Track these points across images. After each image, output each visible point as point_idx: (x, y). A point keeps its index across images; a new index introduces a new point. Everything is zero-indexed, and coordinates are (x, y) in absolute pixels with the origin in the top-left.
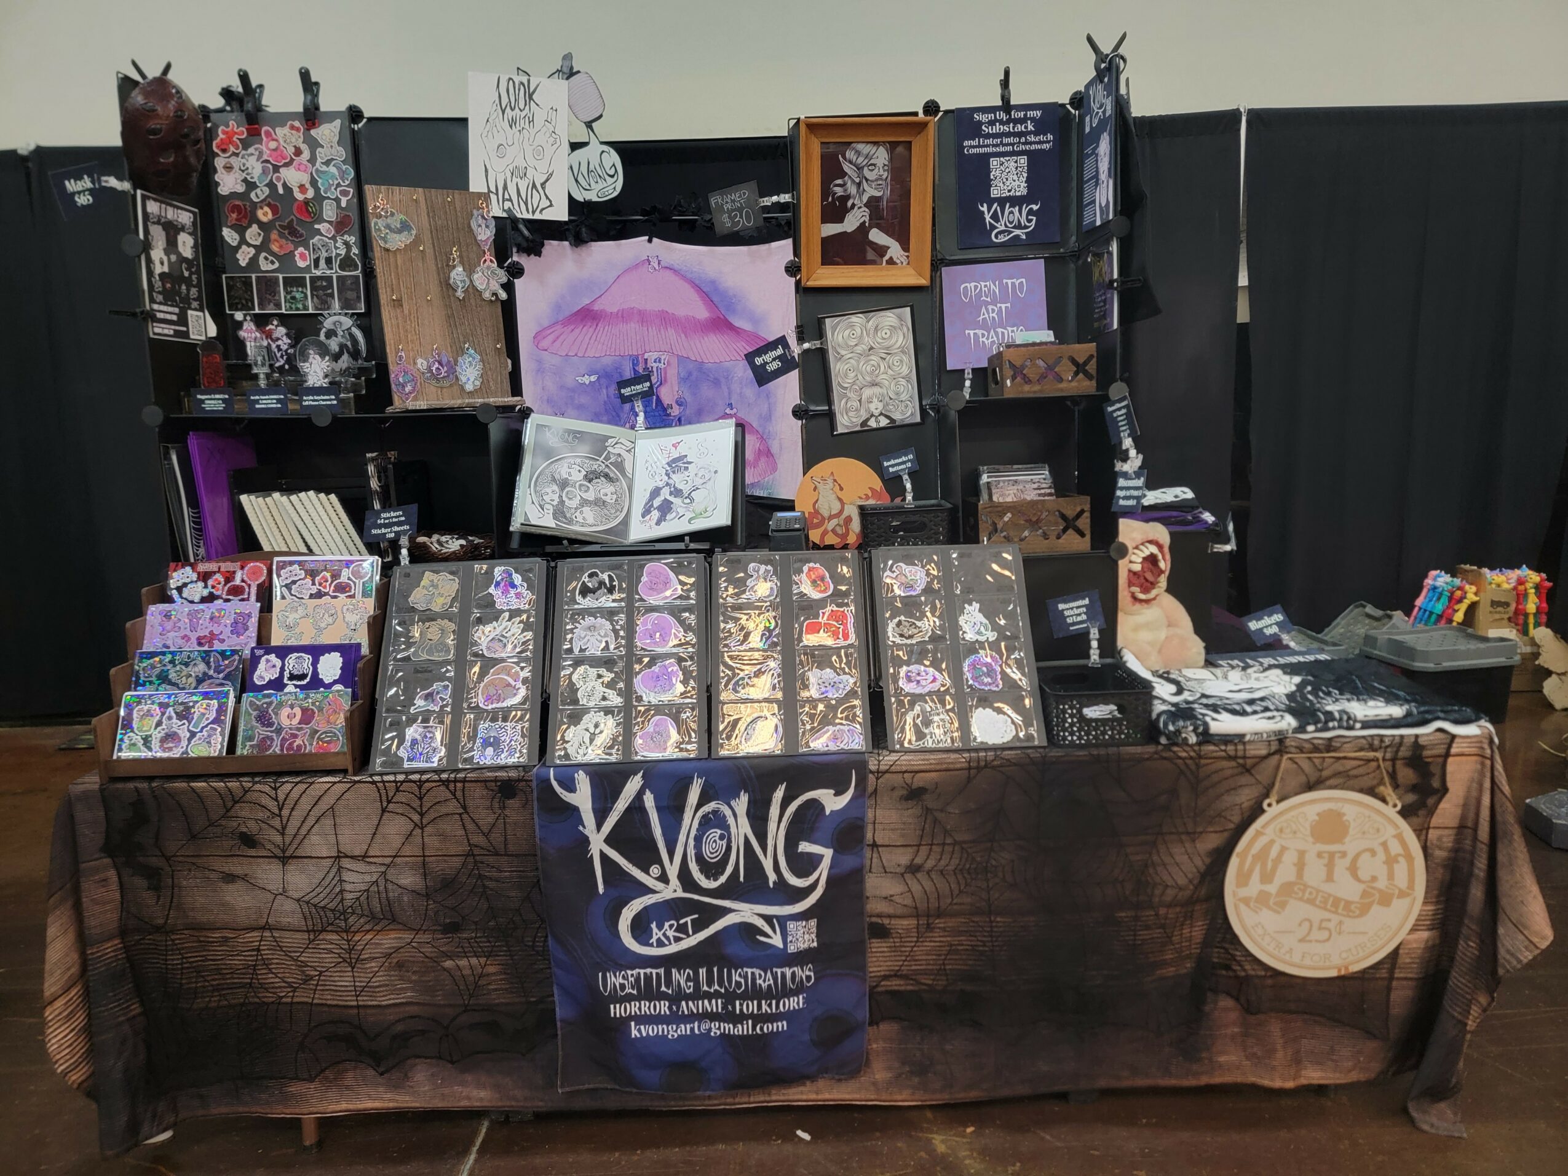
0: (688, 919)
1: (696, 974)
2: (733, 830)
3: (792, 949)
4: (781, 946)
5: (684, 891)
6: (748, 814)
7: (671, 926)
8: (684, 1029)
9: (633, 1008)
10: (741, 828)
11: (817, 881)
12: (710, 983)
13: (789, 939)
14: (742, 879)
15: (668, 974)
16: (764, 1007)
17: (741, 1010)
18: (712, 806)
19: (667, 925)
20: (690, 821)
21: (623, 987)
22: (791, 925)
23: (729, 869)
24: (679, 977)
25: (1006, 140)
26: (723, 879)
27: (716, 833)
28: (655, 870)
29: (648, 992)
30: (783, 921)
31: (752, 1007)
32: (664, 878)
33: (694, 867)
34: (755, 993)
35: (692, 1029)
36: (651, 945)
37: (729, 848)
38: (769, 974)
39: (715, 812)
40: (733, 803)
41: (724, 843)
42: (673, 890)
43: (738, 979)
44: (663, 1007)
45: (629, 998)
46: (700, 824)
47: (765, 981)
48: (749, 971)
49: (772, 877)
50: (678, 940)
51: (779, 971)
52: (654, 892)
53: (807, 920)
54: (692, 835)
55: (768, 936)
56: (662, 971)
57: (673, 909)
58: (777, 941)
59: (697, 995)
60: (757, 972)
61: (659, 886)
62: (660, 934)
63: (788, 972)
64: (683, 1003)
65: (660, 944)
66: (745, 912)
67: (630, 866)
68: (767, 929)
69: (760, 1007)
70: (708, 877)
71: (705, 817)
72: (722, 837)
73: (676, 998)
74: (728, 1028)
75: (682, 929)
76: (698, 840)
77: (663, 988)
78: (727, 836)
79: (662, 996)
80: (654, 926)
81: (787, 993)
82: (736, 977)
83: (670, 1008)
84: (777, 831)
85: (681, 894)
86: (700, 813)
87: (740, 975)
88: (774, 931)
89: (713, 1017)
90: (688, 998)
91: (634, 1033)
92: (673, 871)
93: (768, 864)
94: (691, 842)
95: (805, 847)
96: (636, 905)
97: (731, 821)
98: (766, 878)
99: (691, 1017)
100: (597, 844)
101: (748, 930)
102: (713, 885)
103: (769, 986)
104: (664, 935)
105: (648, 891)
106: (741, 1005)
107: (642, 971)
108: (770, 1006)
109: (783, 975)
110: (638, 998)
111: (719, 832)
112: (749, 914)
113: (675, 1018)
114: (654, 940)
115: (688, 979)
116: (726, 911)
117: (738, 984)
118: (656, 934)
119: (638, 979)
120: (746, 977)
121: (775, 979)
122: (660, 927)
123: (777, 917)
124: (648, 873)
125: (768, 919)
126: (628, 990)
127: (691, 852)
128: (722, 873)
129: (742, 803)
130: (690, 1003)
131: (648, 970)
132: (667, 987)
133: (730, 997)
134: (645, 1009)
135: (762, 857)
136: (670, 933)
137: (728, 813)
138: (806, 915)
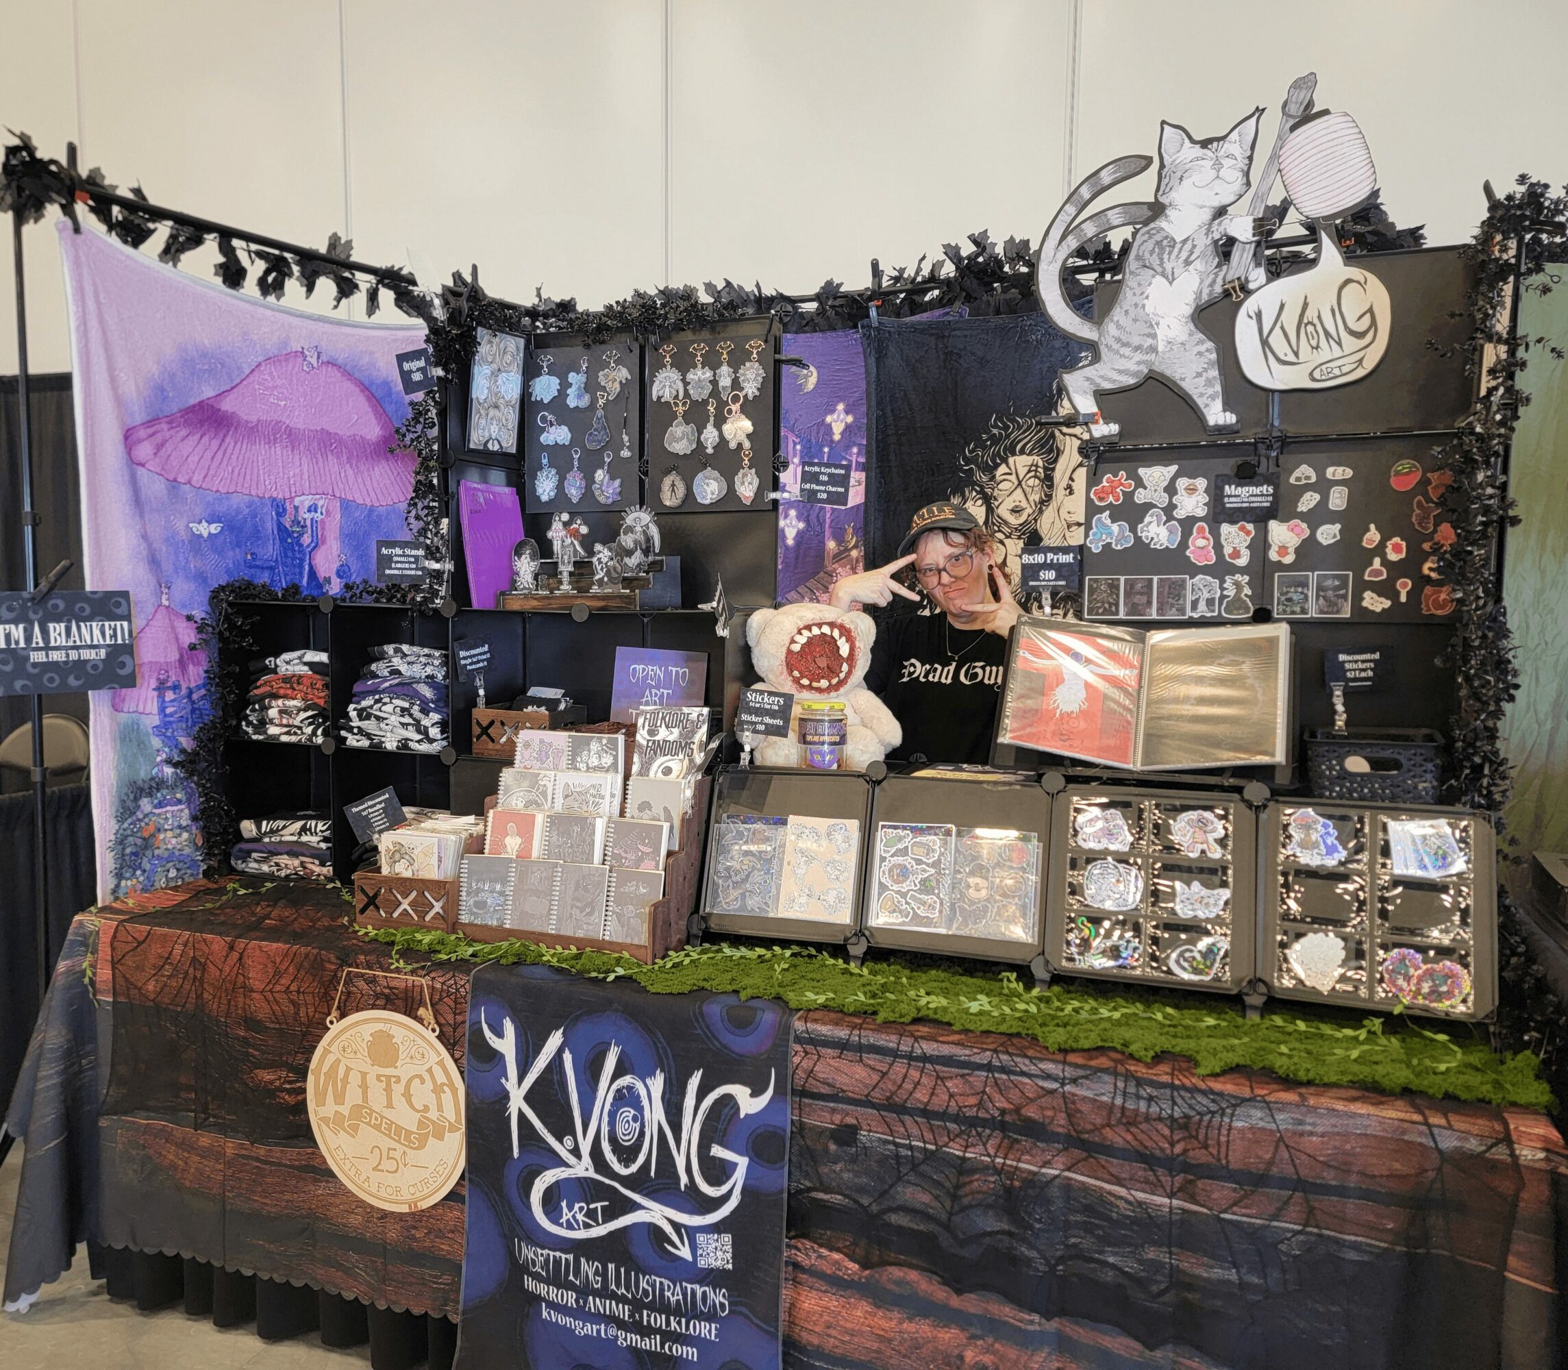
0: (599, 1205)
1: (605, 1268)
2: (647, 1114)
3: (702, 1263)
4: (690, 1258)
5: (597, 1171)
6: (663, 1098)
7: (581, 1209)
8: (590, 1329)
9: (543, 1290)
10: (656, 1114)
11: (730, 1192)
12: (618, 1285)
13: (699, 1252)
14: (652, 1174)
15: (577, 1263)
16: (673, 1324)
17: (649, 1321)
18: (626, 1080)
19: (577, 1206)
20: (605, 1092)
21: (534, 1264)
22: (701, 1238)
23: (641, 1159)
24: (588, 1269)
26: (634, 1168)
27: (628, 1113)
28: (568, 1141)
29: (556, 1278)
30: (692, 1232)
31: (659, 1321)
32: (576, 1152)
33: (606, 1147)
34: (663, 1307)
35: (599, 1331)
36: (561, 1225)
37: (642, 1134)
38: (678, 1287)
39: (630, 1088)
40: (648, 1081)
41: (638, 1125)
42: (583, 1168)
43: (646, 1286)
44: (570, 1298)
45: (539, 1278)
46: (615, 1098)
47: (673, 1296)
48: (658, 1280)
49: (684, 1180)
50: (587, 1226)
51: (689, 1286)
52: (567, 1165)
53: (719, 1233)
54: (607, 1107)
55: (676, 1245)
56: (570, 1257)
57: (585, 1190)
58: (685, 1253)
59: (604, 1293)
60: (666, 1282)
61: (571, 1159)
62: (570, 1215)
63: (699, 1290)
64: (591, 1298)
65: (570, 1226)
66: (655, 1213)
67: (545, 1131)
68: (675, 1238)
69: (668, 1323)
70: (620, 1162)
71: (619, 1091)
72: (635, 1119)
73: (584, 1291)
74: (634, 1339)
75: (591, 1214)
76: (612, 1116)
77: (571, 1278)
78: (639, 1118)
79: (570, 1286)
80: (564, 1204)
81: (698, 1316)
82: (643, 1284)
83: (577, 1301)
84: (692, 1128)
85: (591, 1174)
86: (615, 1086)
87: (648, 1282)
88: (682, 1241)
89: (621, 1324)
90: (595, 1294)
91: (545, 1317)
92: (585, 1147)
93: (680, 1162)
94: (606, 1118)
95: (717, 1151)
96: (550, 1177)
97: (645, 1103)
98: (678, 1179)
99: (598, 1318)
100: (517, 1102)
101: (654, 1231)
102: (624, 1172)
103: (678, 1301)
104: (574, 1217)
105: (562, 1163)
106: (649, 1316)
107: (552, 1253)
108: (679, 1323)
109: (693, 1292)
110: (547, 1281)
111: (633, 1112)
112: (658, 1215)
113: (580, 1313)
114: (563, 1220)
115: (596, 1273)
116: (636, 1207)
117: (646, 1292)
118: (566, 1215)
119: (547, 1260)
120: (654, 1287)
121: (685, 1294)
122: (570, 1208)
123: (685, 1227)
124: (561, 1142)
125: (677, 1226)
126: (539, 1270)
127: (605, 1130)
128: (634, 1162)
129: (657, 1084)
130: (598, 1300)
131: (558, 1254)
132: (575, 1276)
133: (637, 1305)
134: (553, 1293)
135: (674, 1152)
136: (580, 1217)
137: (643, 1092)
138: (716, 1228)
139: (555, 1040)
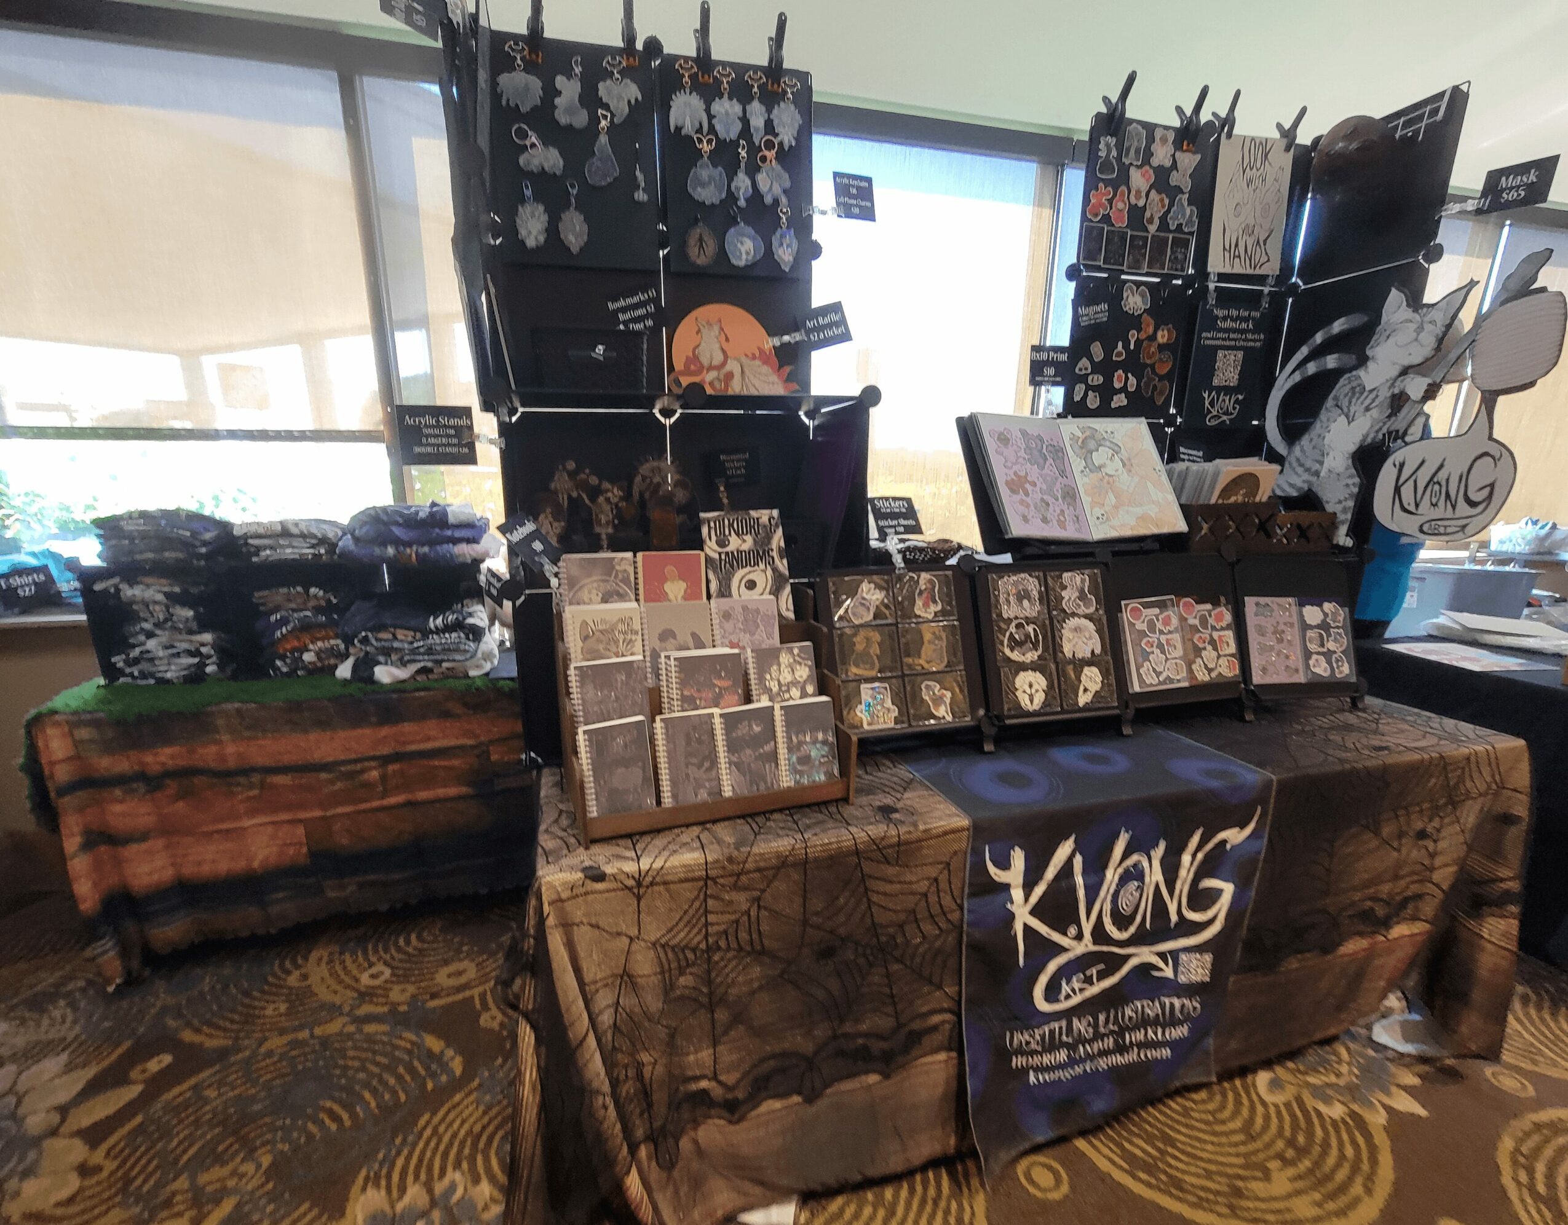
0: (1095, 970)
1: (1097, 1017)
2: (1147, 880)
3: (1183, 979)
4: (1172, 976)
5: (1097, 943)
6: (1161, 863)
7: (1079, 978)
8: (1076, 1070)
9: (1031, 1063)
10: (1155, 877)
11: (1218, 912)
12: (1106, 1026)
13: (1181, 969)
14: (1147, 926)
15: (1070, 1025)
16: (1151, 1035)
17: (1130, 1040)
18: (1133, 859)
19: (1075, 978)
21: (1025, 1046)
22: (1183, 957)
23: (1139, 918)
24: (1080, 1025)
25: (1232, 336)
26: (1132, 929)
27: (1131, 885)
28: (1072, 930)
29: (1048, 1045)
30: (1175, 954)
31: (1139, 1035)
32: (1078, 936)
33: (1107, 921)
34: (1144, 1022)
35: (1084, 1068)
36: (1059, 1001)
37: (1139, 901)
38: (1158, 1003)
39: (1135, 865)
41: (1137, 892)
42: (1087, 945)
43: (1131, 1015)
44: (1059, 1056)
45: (1029, 1055)
46: (1119, 879)
47: (1153, 1011)
48: (1141, 1003)
49: (1175, 918)
50: (1082, 990)
51: (1167, 1001)
52: (1069, 950)
54: (1111, 892)
55: (1160, 970)
56: (1065, 1022)
57: (1084, 962)
58: (1169, 973)
59: (1094, 1037)
60: (1147, 1002)
61: (1073, 943)
62: (1068, 988)
63: (1177, 1001)
64: (1081, 1047)
65: (1066, 998)
66: (1146, 954)
67: (1050, 931)
68: (1161, 964)
69: (1146, 1034)
70: (1118, 928)
71: (1126, 871)
72: (1136, 888)
73: (1075, 1044)
74: (1112, 1062)
75: (1088, 979)
76: (1115, 894)
77: (1064, 1038)
78: (1140, 884)
79: (1062, 1045)
80: (1064, 982)
81: (1173, 1021)
82: (1128, 1012)
83: (1068, 1054)
85: (1093, 948)
86: (1121, 869)
87: (1133, 1011)
88: (1167, 964)
89: (1104, 1053)
90: (1083, 1042)
91: (1032, 1080)
92: (1087, 928)
93: (1173, 908)
94: (1109, 897)
95: (1206, 883)
96: (1053, 965)
97: (1146, 872)
98: (1169, 919)
99: (1086, 1058)
100: (1022, 917)
101: (1145, 969)
102: (1124, 936)
103: (1157, 1015)
104: (1071, 987)
105: (1064, 950)
106: (1130, 1035)
107: (1047, 1027)
108: (1156, 1032)
109: (1172, 1004)
111: (1135, 884)
112: (1149, 954)
114: (1062, 995)
115: (1088, 1024)
116: (1131, 957)
117: (1130, 1019)
118: (1065, 990)
119: (1043, 1035)
120: (1138, 1013)
121: (1163, 1008)
122: (1069, 982)
123: (1170, 951)
124: (1065, 934)
125: (1162, 956)
126: (1030, 1048)
127: (1108, 907)
128: (1131, 925)
129: (1157, 853)
130: (1087, 1045)
131: (1054, 1025)
132: (1067, 1035)
133: (1122, 1032)
135: (1168, 900)
136: (1077, 985)
137: (1144, 864)
138: (1200, 948)
139: (1065, 850)
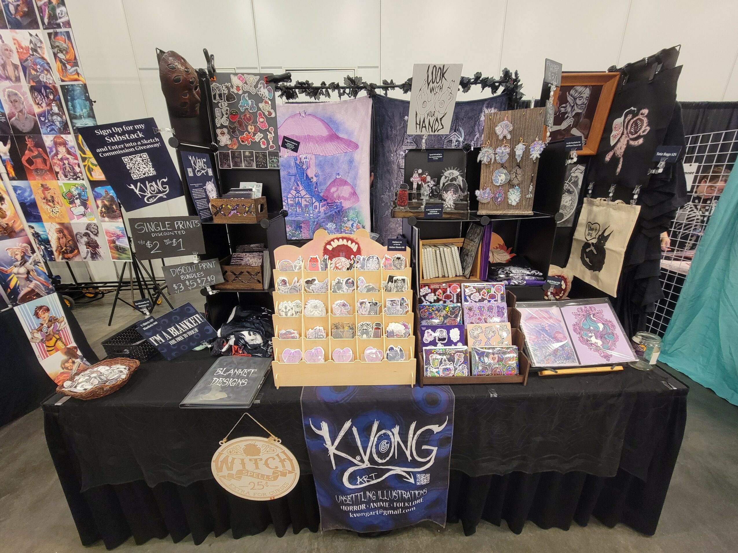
0: (373, 474)
1: (377, 493)
2: (392, 440)
3: (418, 484)
4: (414, 483)
5: (371, 465)
6: (399, 433)
7: (366, 477)
8: (372, 513)
9: (351, 508)
10: (396, 439)
11: (430, 460)
12: (383, 496)
13: (418, 480)
14: (396, 458)
15: (365, 494)
16: (406, 504)
17: (397, 506)
18: (383, 431)
19: (364, 476)
20: (373, 439)
21: (346, 501)
22: (418, 476)
23: (391, 455)
24: (370, 495)
26: (388, 459)
28: (358, 458)
29: (357, 502)
30: (414, 474)
31: (401, 504)
32: (362, 461)
33: (375, 456)
34: (403, 500)
35: (376, 513)
36: (358, 484)
37: (391, 446)
38: (408, 493)
39: (384, 434)
40: (393, 430)
41: (388, 445)
42: (367, 464)
44: (363, 507)
45: (349, 505)
46: (378, 439)
47: (407, 495)
48: (400, 491)
49: (410, 458)
50: (368, 481)
51: (413, 491)
52: (358, 466)
53: (425, 474)
54: (374, 444)
55: (408, 479)
56: (362, 493)
57: (367, 471)
58: (412, 481)
59: (378, 500)
60: (403, 492)
61: (360, 463)
62: (361, 480)
63: (417, 492)
64: (372, 504)
65: (361, 483)
66: (398, 470)
67: (347, 456)
68: (408, 476)
69: (404, 504)
70: (381, 459)
71: (380, 436)
72: (387, 443)
73: (368, 503)
74: (391, 512)
76: (377, 446)
77: (363, 500)
78: (390, 442)
79: (362, 503)
80: (358, 477)
81: (416, 499)
82: (394, 494)
83: (366, 507)
84: (412, 441)
85: (369, 466)
86: (378, 435)
87: (396, 493)
88: (411, 477)
89: (385, 509)
90: (373, 502)
91: (351, 516)
92: (366, 458)
93: (408, 453)
94: (374, 447)
95: (424, 447)
96: (351, 470)
97: (392, 437)
98: (408, 459)
99: (375, 509)
100: (332, 450)
101: (399, 477)
102: (383, 461)
103: (409, 497)
104: (363, 480)
105: (356, 465)
106: (396, 504)
107: (354, 495)
108: (409, 504)
109: (415, 493)
110: (353, 505)
111: (386, 441)
112: (399, 471)
113: (369, 510)
114: (358, 482)
115: (374, 495)
116: (389, 470)
117: (395, 497)
118: (359, 480)
119: (352, 497)
120: (398, 494)
121: (411, 495)
122: (361, 477)
123: (412, 472)
124: (355, 459)
125: (408, 472)
126: (348, 502)
127: (374, 450)
128: (388, 456)
129: (396, 430)
130: (375, 504)
131: (356, 494)
132: (364, 499)
133: (391, 501)
134: (355, 508)
135: (405, 450)
136: (365, 480)
137: (390, 433)
138: (425, 472)
139: (347, 425)
